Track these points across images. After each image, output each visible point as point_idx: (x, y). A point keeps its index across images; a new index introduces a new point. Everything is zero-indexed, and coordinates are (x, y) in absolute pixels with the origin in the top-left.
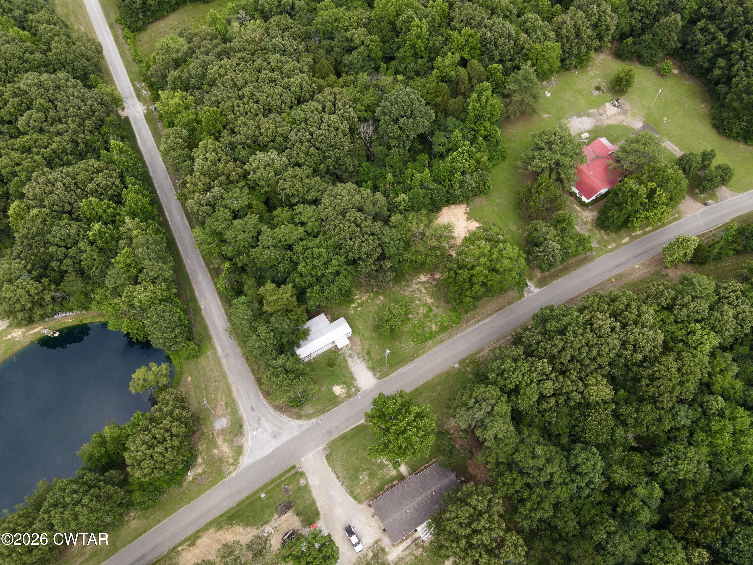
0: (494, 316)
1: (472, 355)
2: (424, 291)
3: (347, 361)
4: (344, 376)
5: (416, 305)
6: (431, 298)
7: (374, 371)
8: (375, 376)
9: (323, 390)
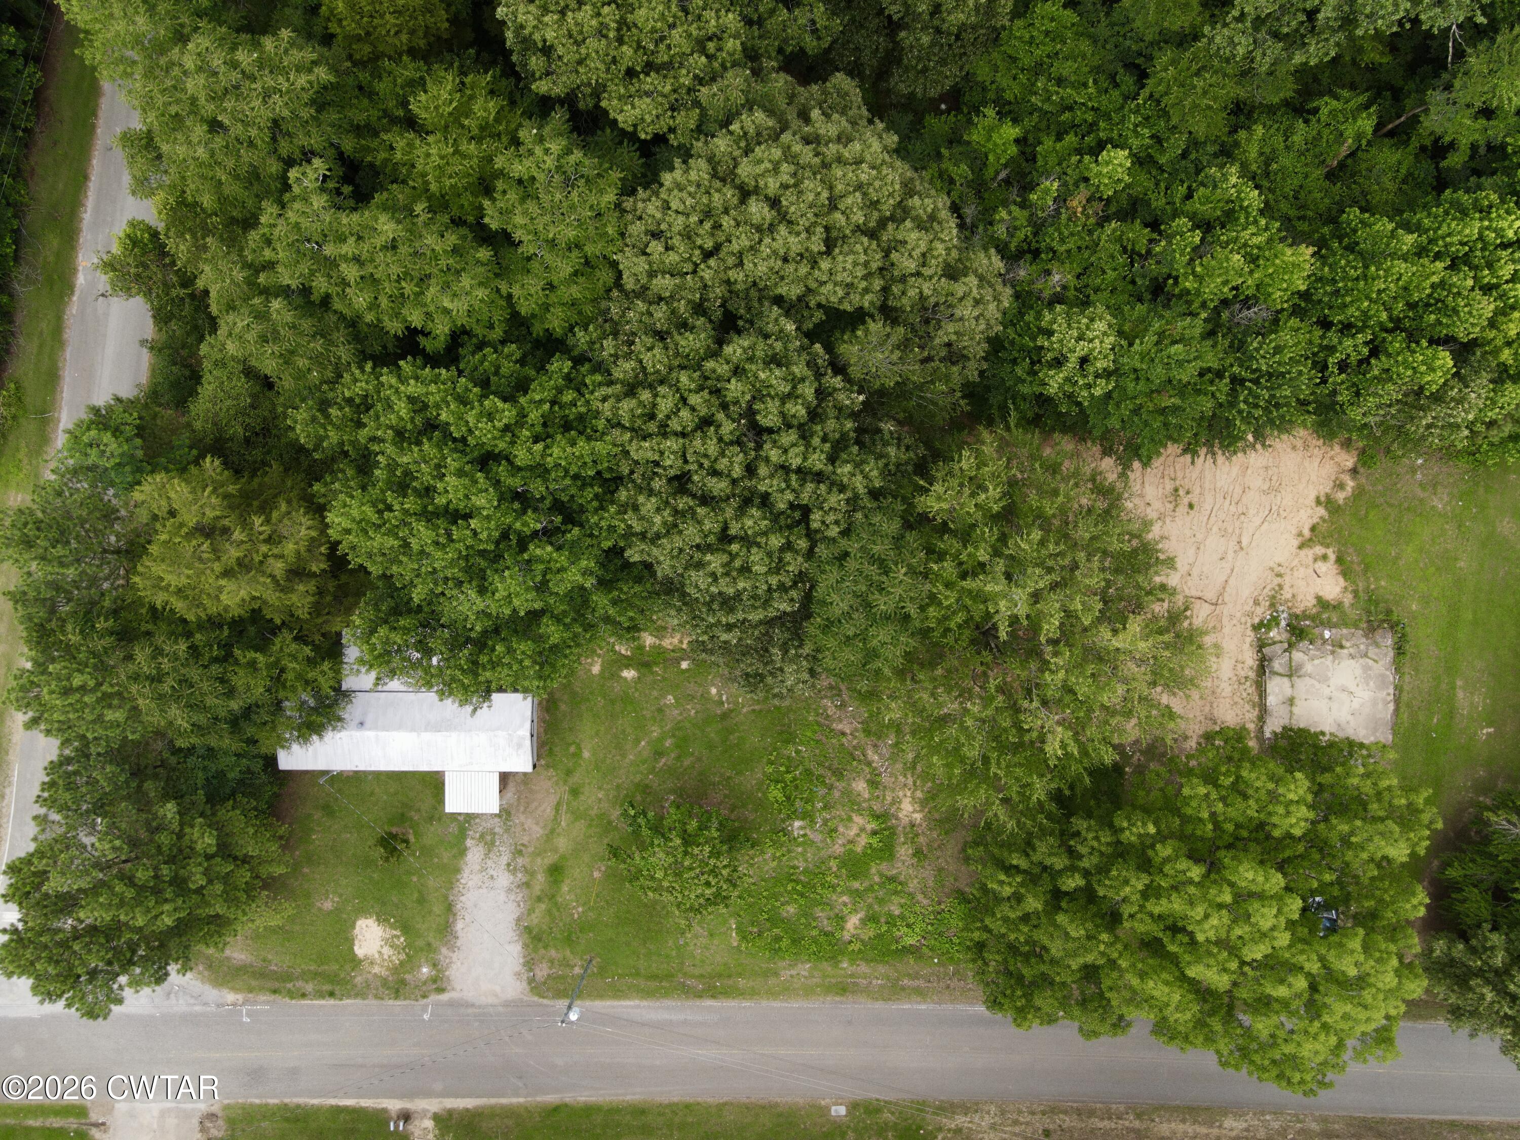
1: (921, 1105)
3: (463, 852)
4: (422, 900)
5: (847, 793)
6: (923, 803)
7: (535, 950)
8: (531, 970)
9: (320, 909)
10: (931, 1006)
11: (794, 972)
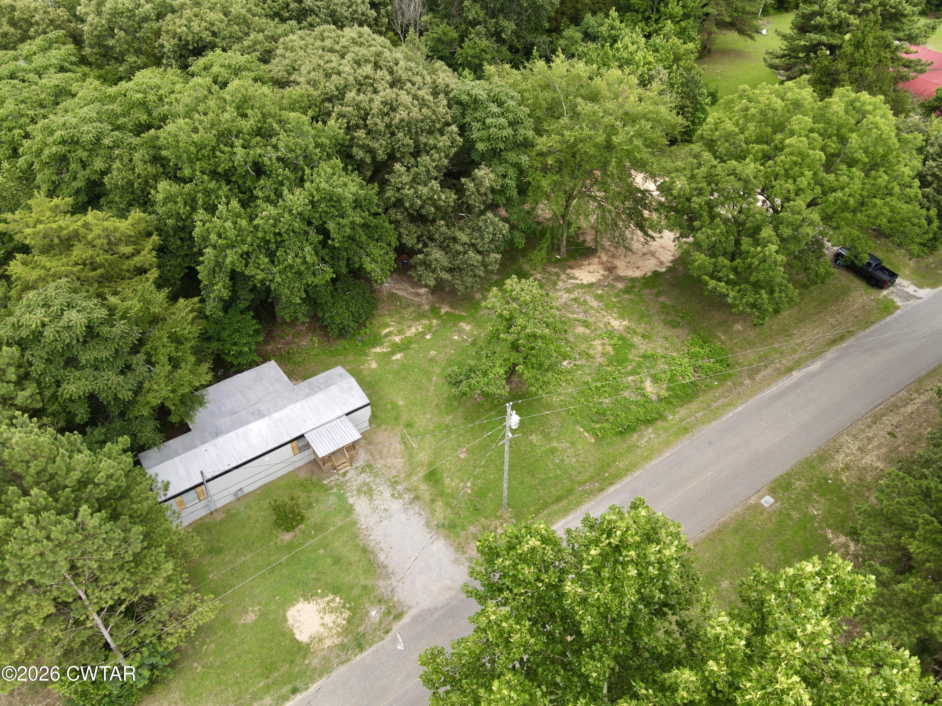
0: (831, 354)
2: (595, 304)
3: (350, 509)
4: (337, 560)
5: (577, 336)
6: (622, 317)
7: (457, 535)
8: (465, 552)
9: (244, 625)
10: (743, 406)
11: (646, 439)
